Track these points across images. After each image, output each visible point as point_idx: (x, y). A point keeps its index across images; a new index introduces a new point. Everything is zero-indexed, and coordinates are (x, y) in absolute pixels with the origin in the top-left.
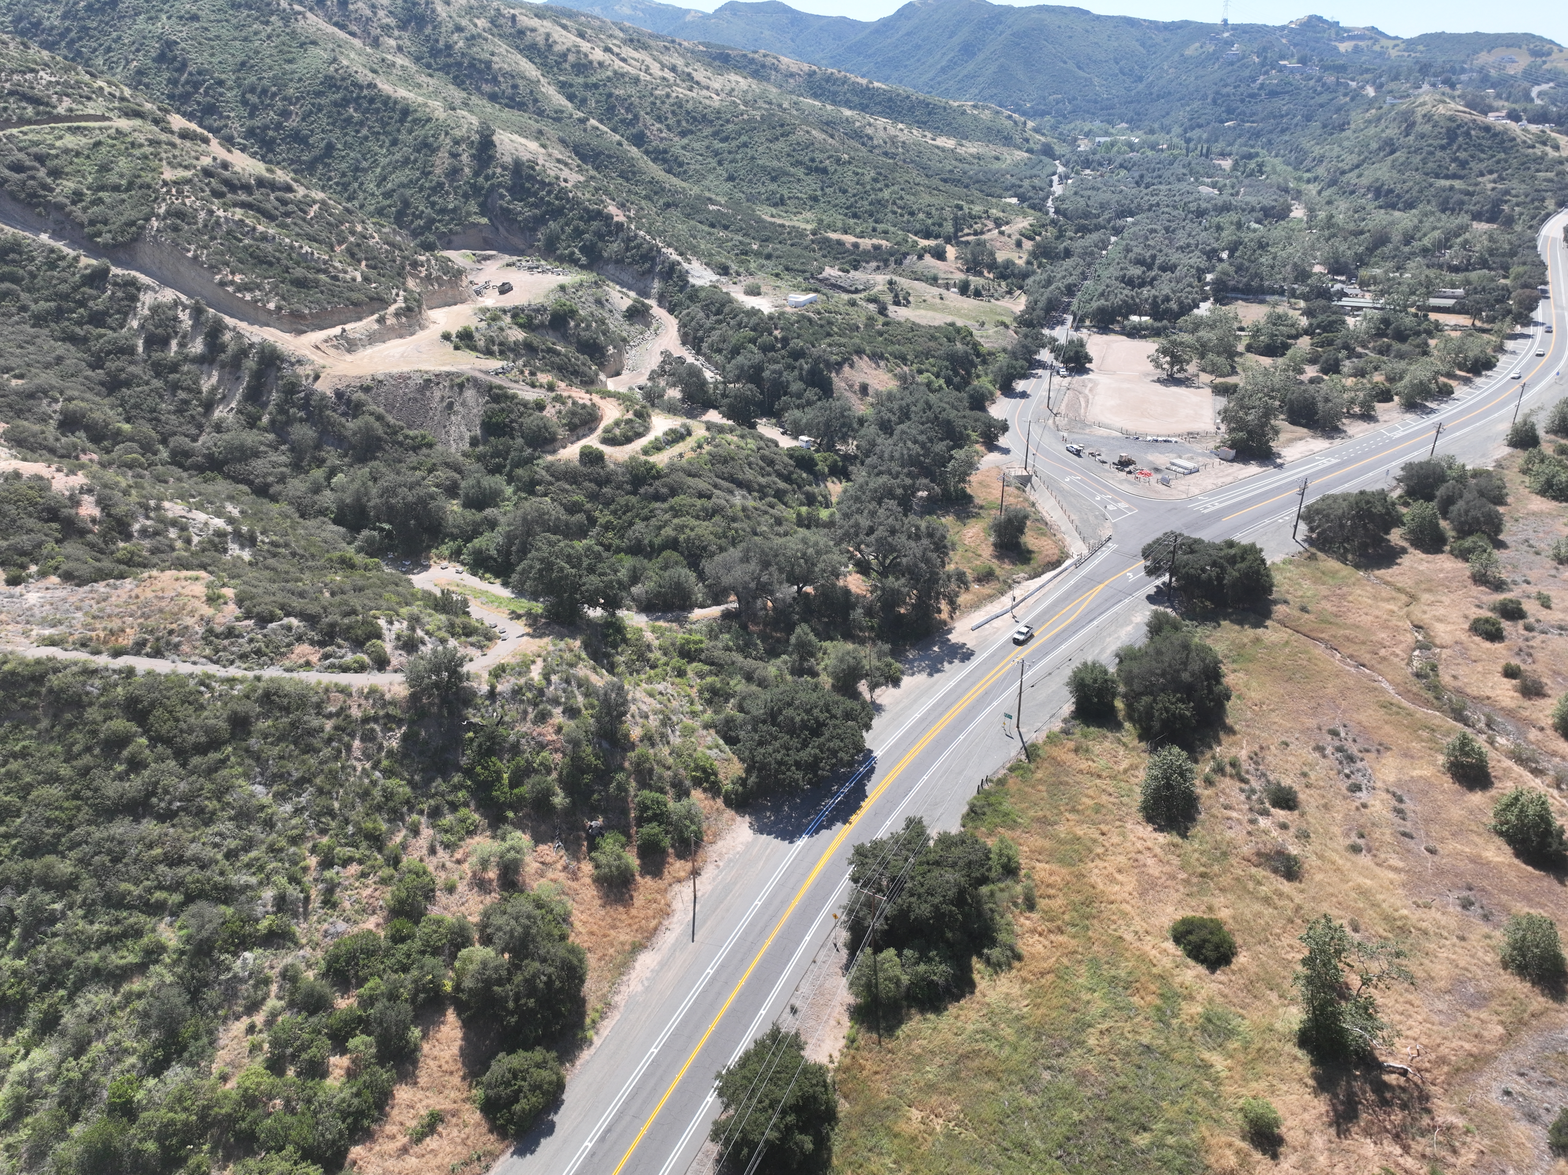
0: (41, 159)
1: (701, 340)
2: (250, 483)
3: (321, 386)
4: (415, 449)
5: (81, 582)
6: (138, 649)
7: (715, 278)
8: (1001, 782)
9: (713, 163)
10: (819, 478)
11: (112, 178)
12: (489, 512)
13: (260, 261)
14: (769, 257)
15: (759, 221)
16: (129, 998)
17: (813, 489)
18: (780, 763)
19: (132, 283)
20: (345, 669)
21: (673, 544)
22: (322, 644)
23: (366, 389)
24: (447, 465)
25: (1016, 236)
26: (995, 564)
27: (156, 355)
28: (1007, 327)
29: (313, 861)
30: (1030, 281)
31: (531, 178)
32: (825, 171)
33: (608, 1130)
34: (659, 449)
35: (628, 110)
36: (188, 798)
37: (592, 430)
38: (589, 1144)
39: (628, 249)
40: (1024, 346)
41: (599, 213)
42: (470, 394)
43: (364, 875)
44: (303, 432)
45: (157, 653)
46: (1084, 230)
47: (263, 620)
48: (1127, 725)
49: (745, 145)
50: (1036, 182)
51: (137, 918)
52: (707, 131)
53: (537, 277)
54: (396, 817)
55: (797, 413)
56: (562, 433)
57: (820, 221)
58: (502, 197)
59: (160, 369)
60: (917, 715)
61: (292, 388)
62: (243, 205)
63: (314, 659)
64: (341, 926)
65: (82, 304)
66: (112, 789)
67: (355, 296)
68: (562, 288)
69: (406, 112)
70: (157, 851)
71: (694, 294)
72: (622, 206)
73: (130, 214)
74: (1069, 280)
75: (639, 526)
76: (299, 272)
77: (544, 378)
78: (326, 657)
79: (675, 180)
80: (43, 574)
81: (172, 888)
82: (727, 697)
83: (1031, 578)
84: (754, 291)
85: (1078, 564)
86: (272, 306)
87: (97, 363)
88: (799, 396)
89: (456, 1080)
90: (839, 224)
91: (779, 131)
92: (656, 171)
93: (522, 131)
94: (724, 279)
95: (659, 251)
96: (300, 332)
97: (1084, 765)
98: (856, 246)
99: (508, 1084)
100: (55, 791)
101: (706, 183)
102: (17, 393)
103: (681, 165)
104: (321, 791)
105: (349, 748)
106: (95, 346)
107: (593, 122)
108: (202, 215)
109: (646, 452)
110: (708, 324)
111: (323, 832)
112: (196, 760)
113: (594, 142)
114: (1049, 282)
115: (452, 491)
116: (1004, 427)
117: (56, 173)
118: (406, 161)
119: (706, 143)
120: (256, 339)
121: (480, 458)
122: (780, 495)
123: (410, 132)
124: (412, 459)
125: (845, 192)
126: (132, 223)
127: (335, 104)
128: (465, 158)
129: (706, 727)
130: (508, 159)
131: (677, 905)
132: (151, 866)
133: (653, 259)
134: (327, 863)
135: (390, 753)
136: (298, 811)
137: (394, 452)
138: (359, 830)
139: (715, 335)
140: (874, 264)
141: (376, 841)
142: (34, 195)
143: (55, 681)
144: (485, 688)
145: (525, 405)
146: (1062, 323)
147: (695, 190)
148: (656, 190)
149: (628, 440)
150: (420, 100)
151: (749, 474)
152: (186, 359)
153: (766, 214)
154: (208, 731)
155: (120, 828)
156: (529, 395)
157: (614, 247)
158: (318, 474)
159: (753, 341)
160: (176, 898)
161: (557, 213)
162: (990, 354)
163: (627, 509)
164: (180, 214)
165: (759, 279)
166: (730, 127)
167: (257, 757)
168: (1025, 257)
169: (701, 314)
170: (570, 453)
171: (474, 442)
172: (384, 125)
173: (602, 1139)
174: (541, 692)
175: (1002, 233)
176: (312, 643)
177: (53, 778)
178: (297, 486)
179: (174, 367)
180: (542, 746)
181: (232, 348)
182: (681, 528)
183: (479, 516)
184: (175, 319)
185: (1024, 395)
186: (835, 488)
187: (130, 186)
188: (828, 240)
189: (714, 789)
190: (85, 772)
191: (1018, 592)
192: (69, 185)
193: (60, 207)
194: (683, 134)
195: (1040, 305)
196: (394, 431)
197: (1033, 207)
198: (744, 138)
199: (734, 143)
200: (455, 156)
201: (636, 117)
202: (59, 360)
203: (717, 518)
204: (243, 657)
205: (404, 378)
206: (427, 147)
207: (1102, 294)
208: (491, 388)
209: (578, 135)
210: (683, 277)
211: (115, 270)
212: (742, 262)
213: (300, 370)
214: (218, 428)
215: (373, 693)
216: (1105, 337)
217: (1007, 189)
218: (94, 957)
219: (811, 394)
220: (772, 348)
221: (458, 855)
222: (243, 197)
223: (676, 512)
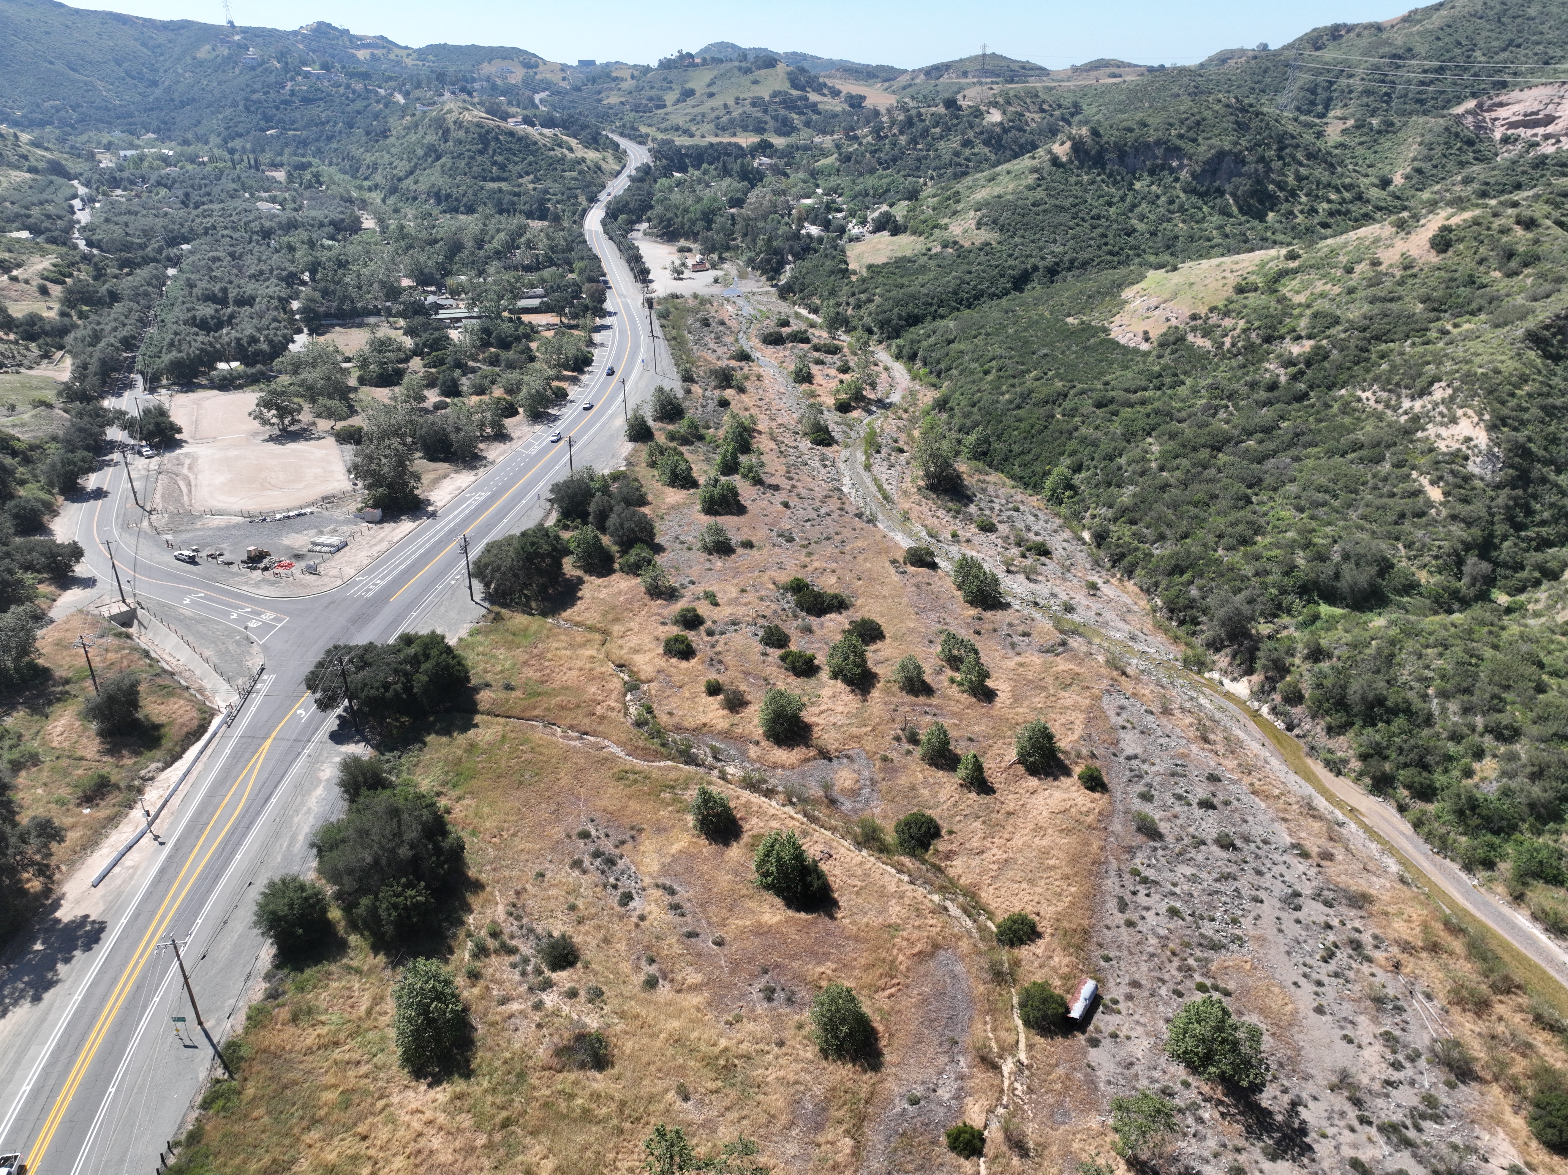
25: (36, 282)
26: (108, 766)
28: (50, 406)
30: (69, 339)
40: (80, 430)
46: (130, 264)
48: (354, 939)
50: (50, 208)
60: (26, 1088)
74: (124, 332)
83: (168, 765)
85: (230, 721)
97: (310, 1037)
114: (96, 338)
116: (76, 552)
146: (131, 386)
162: (32, 448)
168: (57, 306)
175: (15, 279)
185: (99, 494)
191: (152, 796)
195: (92, 368)
197: (53, 241)
207: (172, 344)
216: (191, 395)
217: (9, 220)
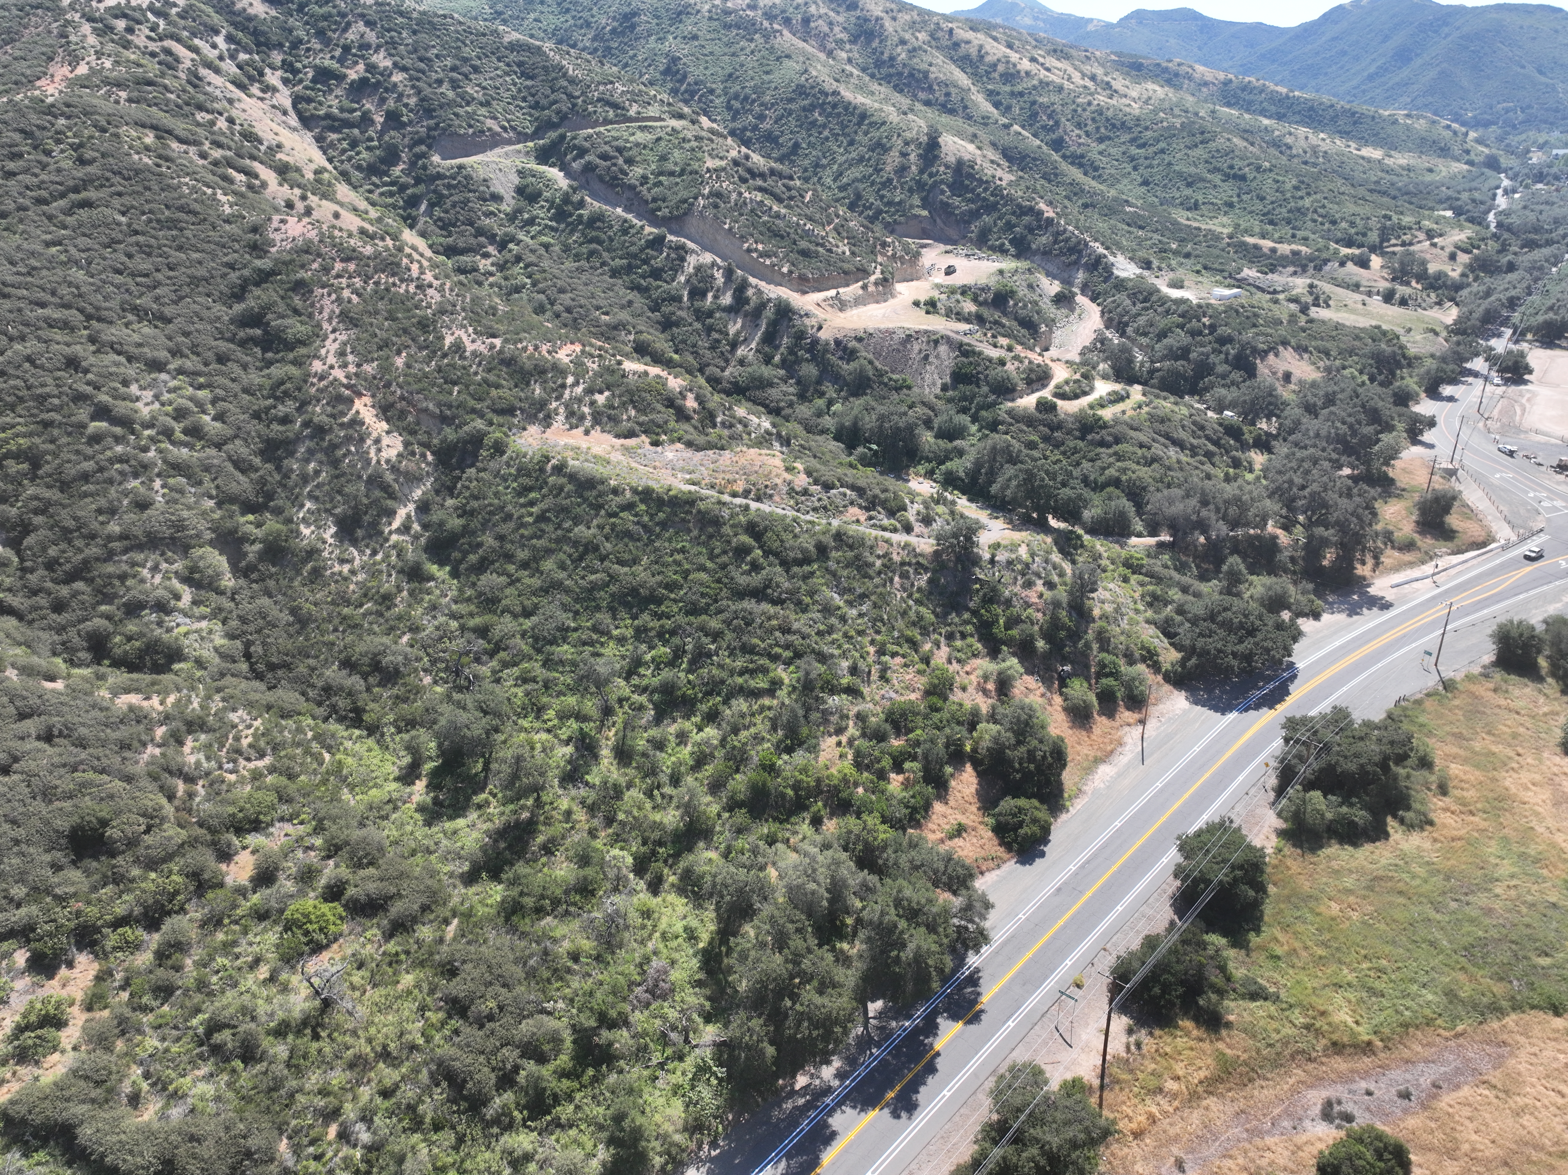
0: (620, 150)
1: (1126, 324)
2: (766, 406)
3: (823, 335)
4: (898, 389)
5: (699, 449)
6: (746, 494)
7: (1139, 271)
8: (1418, 702)
9: (1129, 168)
10: (1245, 447)
11: (670, 166)
12: (957, 443)
13: (776, 235)
14: (1187, 256)
15: (1175, 223)
16: (762, 709)
17: (1238, 454)
18: (1220, 651)
19: (683, 247)
20: (884, 529)
21: (1116, 483)
22: (867, 509)
23: (859, 340)
24: (923, 403)
25: (1450, 249)
26: (1417, 537)
27: (697, 304)
28: (1436, 334)
29: (872, 649)
30: (1464, 293)
31: (971, 176)
32: (1243, 178)
33: (1088, 862)
34: (1102, 406)
35: (1050, 117)
36: (792, 593)
37: (1044, 386)
38: (1073, 868)
39: (1056, 242)
40: (1456, 353)
41: (1031, 209)
42: (943, 349)
43: (906, 665)
44: (809, 370)
45: (758, 499)
46: (1531, 245)
47: (827, 487)
48: (1550, 680)
49: (1162, 151)
50: (1477, 195)
51: (764, 661)
52: (1126, 137)
53: (974, 263)
54: (925, 632)
55: (1223, 391)
56: (1021, 386)
57: (1237, 226)
58: (943, 192)
59: (701, 315)
60: (1337, 644)
61: (800, 335)
62: (760, 189)
63: (862, 518)
64: (893, 695)
65: (646, 262)
66: (743, 580)
67: (846, 266)
68: (1001, 272)
69: (863, 116)
70: (774, 622)
71: (1120, 285)
72: (1050, 203)
73: (684, 194)
74: (1513, 293)
75: (1086, 465)
76: (803, 244)
77: (1003, 341)
78: (871, 518)
79: (1094, 183)
80: (672, 441)
81: (787, 647)
82: (1166, 603)
83: (1454, 553)
84: (1177, 284)
85: (1504, 548)
86: (785, 270)
87: (655, 308)
88: (1224, 376)
89: (974, 808)
90: (1257, 230)
91: (1199, 138)
92: (1075, 173)
93: (959, 134)
94: (1146, 273)
95: (1086, 244)
96: (804, 293)
97: (1502, 702)
98: (1273, 250)
99: (1014, 815)
100: (703, 576)
101: (1119, 186)
102: (607, 325)
103: (1096, 169)
104: (875, 606)
105: (891, 580)
106: (655, 294)
107: (1016, 128)
108: (734, 196)
109: (1091, 407)
110: (1134, 311)
111: (878, 632)
112: (796, 569)
113: (1021, 147)
114: (1488, 294)
115: (928, 424)
116: (1431, 423)
117: (630, 161)
118: (861, 159)
119: (1123, 148)
120: (772, 296)
121: (949, 401)
122: (1209, 455)
123: (866, 133)
124: (895, 396)
125: (1262, 199)
126: (685, 201)
127: (804, 109)
128: (913, 157)
129: (1148, 622)
130: (951, 159)
131: (1128, 740)
132: (771, 631)
133: (1080, 252)
134: (881, 652)
135: (919, 590)
136: (861, 615)
137: (879, 390)
138: (902, 635)
139: (1142, 320)
140: (1291, 269)
141: (914, 645)
142: (615, 178)
143: (702, 505)
144: (987, 556)
145: (990, 360)
146: (1499, 335)
147: (1113, 193)
148: (1076, 190)
149: (1076, 397)
150: (876, 105)
151: (1182, 435)
152: (720, 308)
153: (1181, 216)
154: (804, 551)
155: (749, 604)
156: (994, 353)
157: (1043, 240)
158: (820, 403)
159: (1182, 326)
160: (787, 654)
161: (991, 208)
162: (1417, 358)
163: (1075, 451)
164: (718, 195)
165: (1180, 273)
166: (1149, 134)
167: (834, 574)
168: (1459, 270)
169: (1128, 302)
170: (1028, 402)
171: (944, 388)
172: (844, 127)
173: (1082, 867)
174: (1027, 566)
175: (1434, 245)
176: (861, 507)
177: (702, 568)
178: (804, 410)
179: (710, 314)
180: (1028, 605)
181: (754, 301)
182: (1124, 471)
183: (950, 446)
184: (712, 276)
185: (1451, 399)
186: (1258, 459)
187: (682, 172)
188: (1244, 244)
189: (1156, 667)
190: (724, 567)
191: (1440, 563)
192: (638, 171)
193: (632, 188)
194: (1101, 140)
195: (1475, 315)
196: (880, 374)
197: (1471, 220)
198: (1162, 145)
199: (1151, 150)
200: (904, 155)
201: (1057, 123)
202: (630, 303)
203: (1155, 465)
204: (815, 510)
205: (891, 333)
206: (880, 147)
207: (1551, 308)
208: (961, 344)
209: (1006, 140)
210: (1108, 269)
211: (670, 237)
212: (1163, 259)
213: (807, 321)
214: (742, 362)
215: (907, 545)
216: (1549, 352)
217: (1441, 202)
218: (740, 680)
219: (1236, 376)
220: (1200, 333)
221: (968, 668)
222: (759, 182)
223: (1120, 457)
